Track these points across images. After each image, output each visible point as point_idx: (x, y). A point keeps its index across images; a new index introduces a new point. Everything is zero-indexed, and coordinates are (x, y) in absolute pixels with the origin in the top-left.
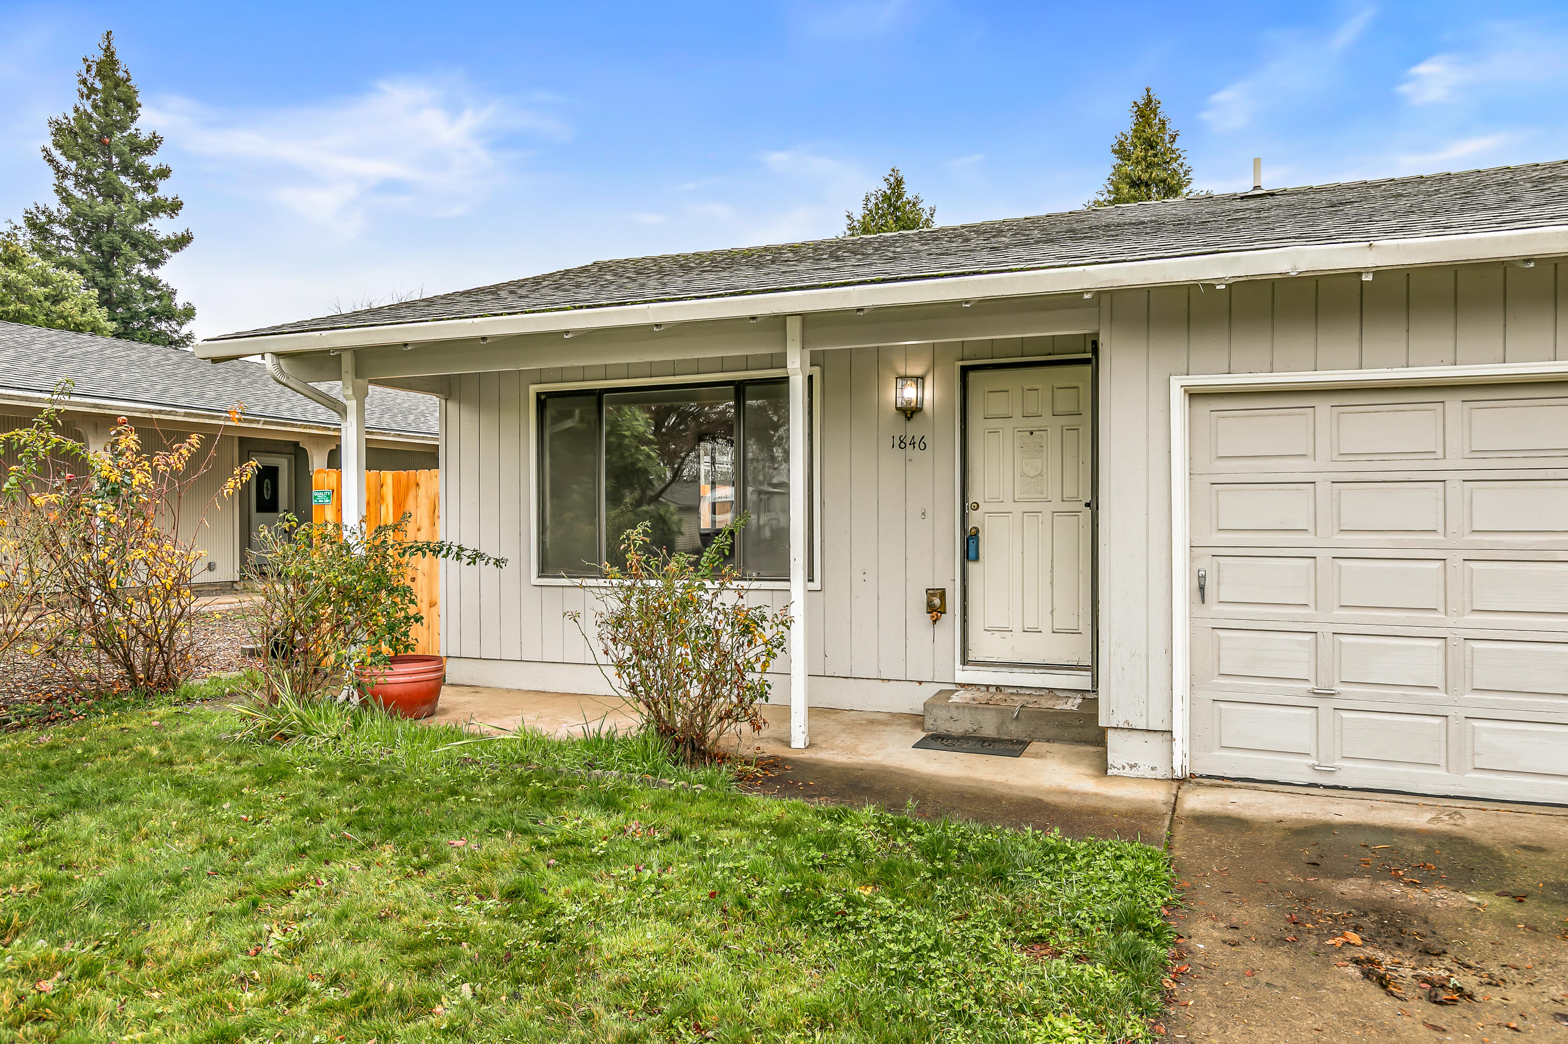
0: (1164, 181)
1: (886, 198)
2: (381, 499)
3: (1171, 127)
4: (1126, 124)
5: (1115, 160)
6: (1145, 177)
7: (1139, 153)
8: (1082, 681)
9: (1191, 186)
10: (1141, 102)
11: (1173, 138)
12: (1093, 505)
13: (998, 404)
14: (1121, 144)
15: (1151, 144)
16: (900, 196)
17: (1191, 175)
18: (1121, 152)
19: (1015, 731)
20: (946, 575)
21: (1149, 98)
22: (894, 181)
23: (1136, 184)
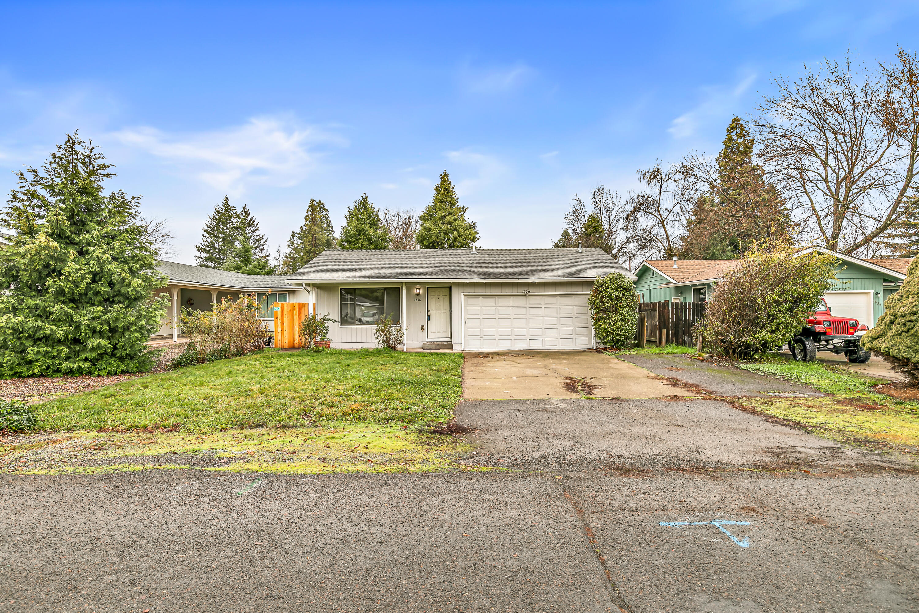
0: (450, 201)
1: (362, 203)
2: (294, 309)
3: (453, 184)
4: (439, 181)
5: (435, 192)
6: (445, 200)
7: (443, 192)
8: (449, 340)
9: (458, 204)
10: (443, 174)
11: (453, 188)
12: (451, 311)
13: (433, 293)
14: (437, 187)
15: (446, 189)
16: (367, 203)
17: (459, 200)
18: (436, 189)
19: (438, 347)
20: (424, 323)
21: (445, 173)
22: (364, 197)
23: (442, 202)
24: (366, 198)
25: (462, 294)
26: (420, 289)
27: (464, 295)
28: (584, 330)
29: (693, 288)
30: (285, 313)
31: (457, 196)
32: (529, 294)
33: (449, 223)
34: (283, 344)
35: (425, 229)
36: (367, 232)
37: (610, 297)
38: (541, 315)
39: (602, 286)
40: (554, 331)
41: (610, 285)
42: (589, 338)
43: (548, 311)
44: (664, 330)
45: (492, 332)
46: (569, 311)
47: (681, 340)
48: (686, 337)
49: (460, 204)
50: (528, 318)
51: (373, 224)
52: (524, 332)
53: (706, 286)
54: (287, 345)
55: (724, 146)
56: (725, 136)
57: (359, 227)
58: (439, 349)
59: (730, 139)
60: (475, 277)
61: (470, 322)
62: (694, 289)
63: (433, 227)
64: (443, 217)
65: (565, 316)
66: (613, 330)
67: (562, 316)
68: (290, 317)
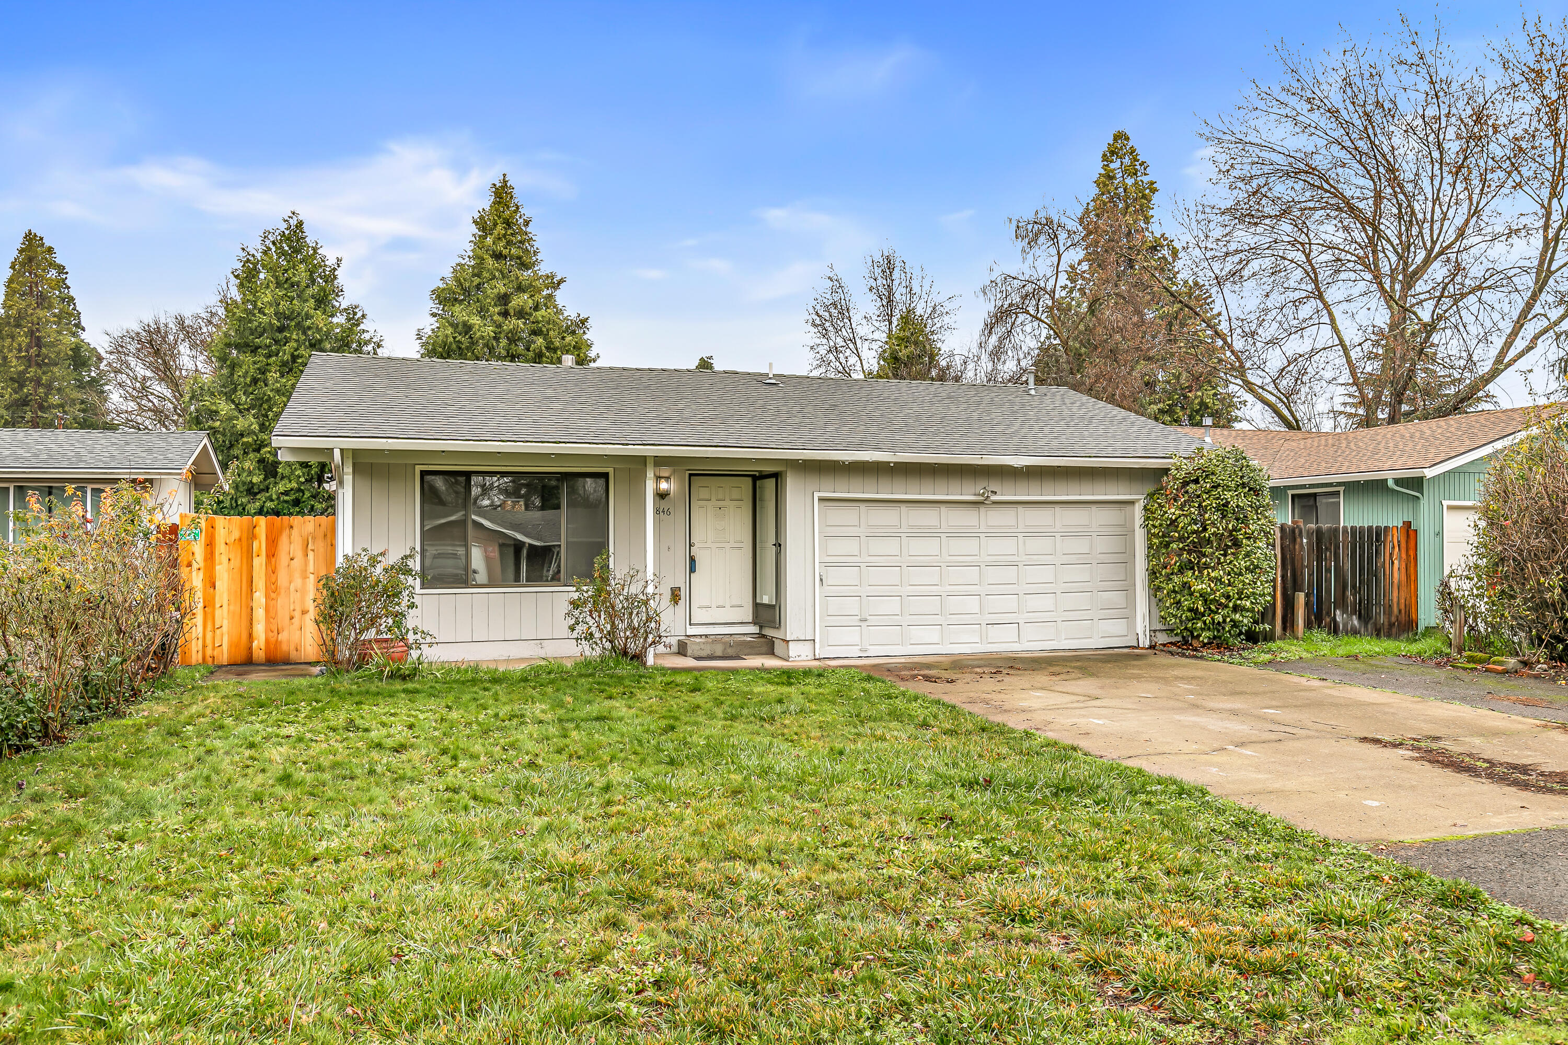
0: (520, 257)
1: (286, 238)
3: (526, 211)
4: (486, 203)
5: (474, 229)
6: (505, 252)
7: (498, 230)
8: (752, 629)
9: (540, 265)
10: (498, 185)
11: (527, 223)
13: (704, 493)
14: (481, 217)
15: (508, 223)
16: (300, 239)
17: (539, 257)
19: (730, 652)
20: (679, 581)
21: (505, 182)
22: (293, 222)
23: (498, 256)
24: (300, 224)
25: (816, 495)
26: (667, 479)
27: (821, 500)
28: (1117, 598)
29: (1290, 492)
30: (220, 547)
31: (536, 245)
32: (994, 498)
33: (521, 314)
34: (209, 652)
35: (454, 326)
36: (309, 322)
37: (1223, 508)
38: (1015, 558)
39: (1196, 481)
40: (1046, 602)
41: (1222, 477)
42: (1130, 618)
43: (1035, 545)
44: (1301, 597)
45: (892, 606)
46: (1081, 546)
47: (1328, 620)
48: (1338, 612)
49: (544, 269)
50: (983, 566)
51: (322, 301)
52: (972, 604)
53: (1341, 489)
54: (224, 656)
55: (1097, 191)
56: (1097, 169)
57: (284, 305)
58: (738, 657)
59: (1110, 177)
60: (860, 446)
61: (834, 576)
62: (1293, 496)
63: (475, 320)
64: (504, 299)
65: (1072, 559)
66: (1228, 597)
67: (1066, 559)
68: (236, 563)
